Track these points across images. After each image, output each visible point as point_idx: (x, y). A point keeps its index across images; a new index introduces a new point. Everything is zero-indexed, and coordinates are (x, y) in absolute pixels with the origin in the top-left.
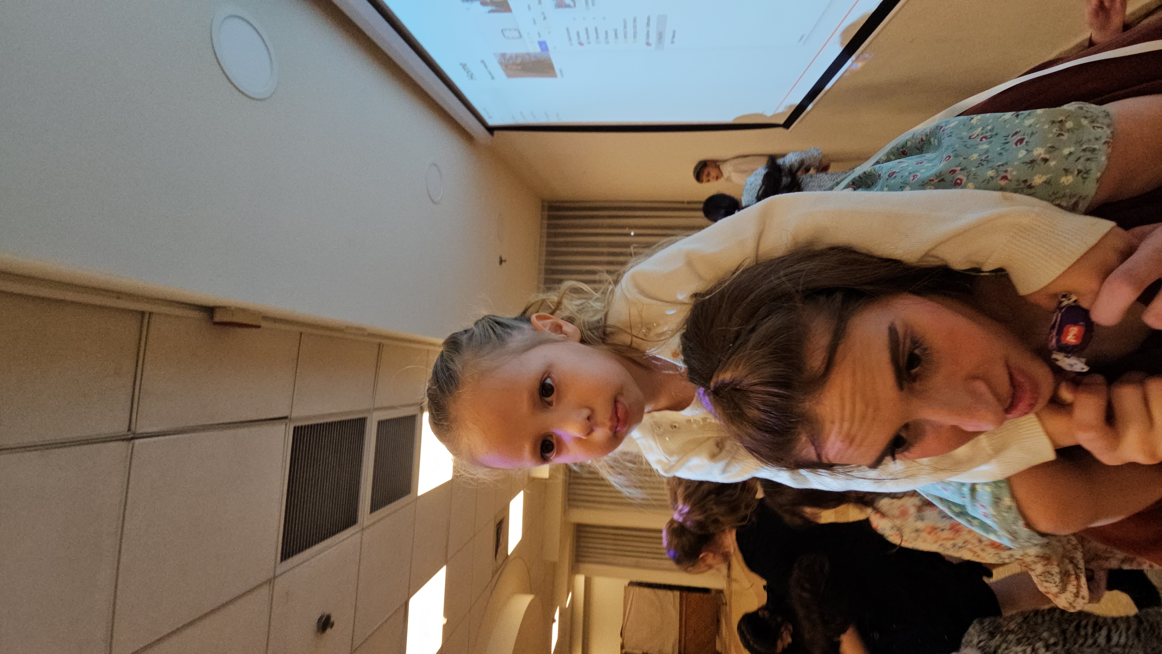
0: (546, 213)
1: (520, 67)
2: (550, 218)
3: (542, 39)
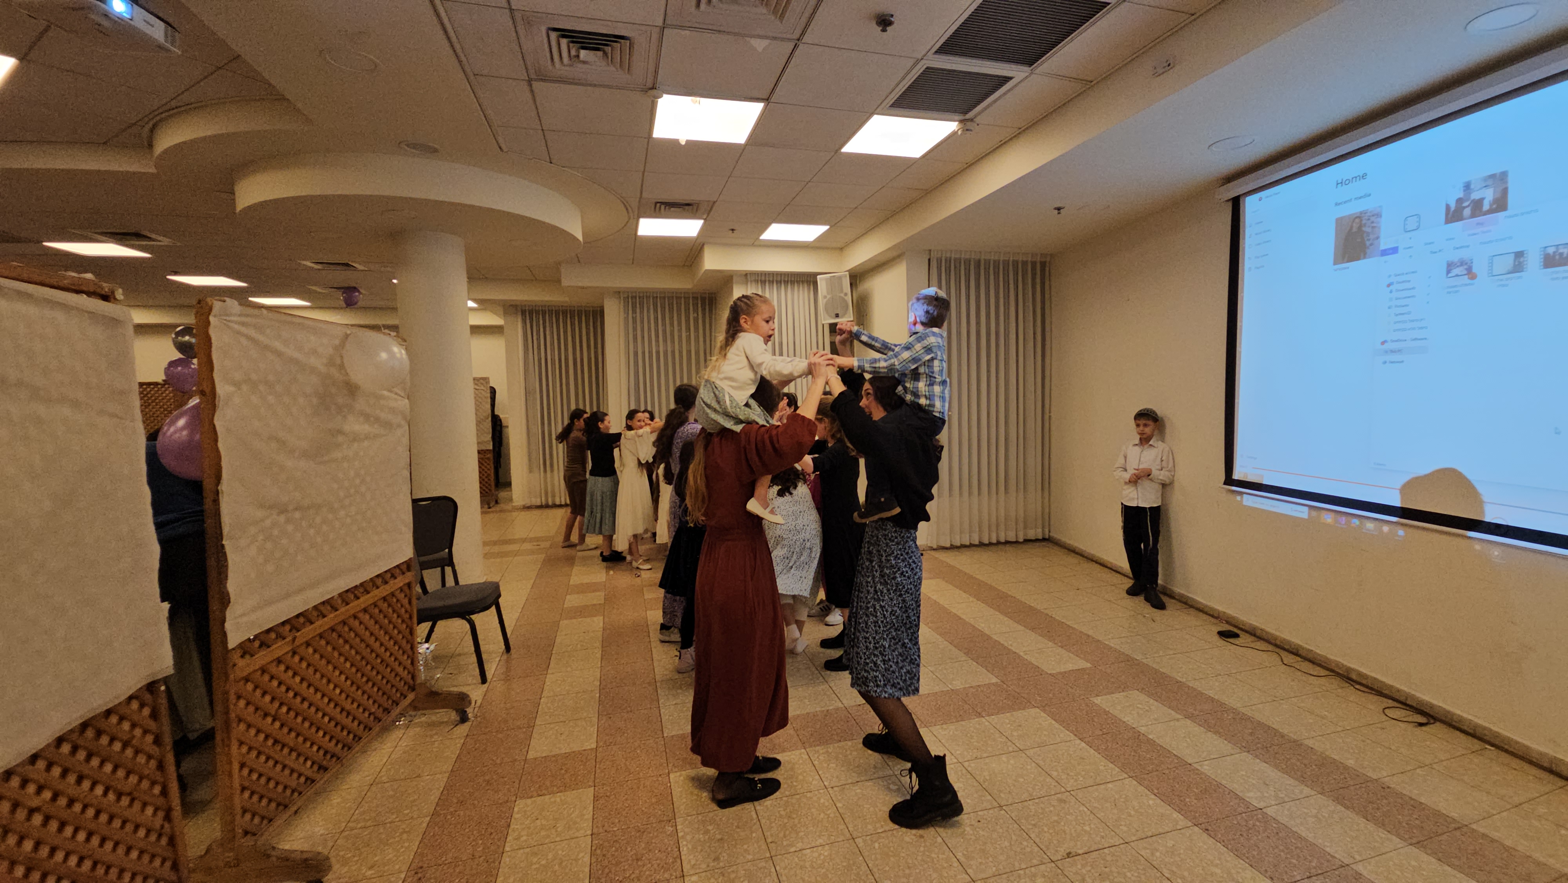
0: (1039, 259)
1: (1354, 230)
2: (1034, 264)
3: (1400, 250)
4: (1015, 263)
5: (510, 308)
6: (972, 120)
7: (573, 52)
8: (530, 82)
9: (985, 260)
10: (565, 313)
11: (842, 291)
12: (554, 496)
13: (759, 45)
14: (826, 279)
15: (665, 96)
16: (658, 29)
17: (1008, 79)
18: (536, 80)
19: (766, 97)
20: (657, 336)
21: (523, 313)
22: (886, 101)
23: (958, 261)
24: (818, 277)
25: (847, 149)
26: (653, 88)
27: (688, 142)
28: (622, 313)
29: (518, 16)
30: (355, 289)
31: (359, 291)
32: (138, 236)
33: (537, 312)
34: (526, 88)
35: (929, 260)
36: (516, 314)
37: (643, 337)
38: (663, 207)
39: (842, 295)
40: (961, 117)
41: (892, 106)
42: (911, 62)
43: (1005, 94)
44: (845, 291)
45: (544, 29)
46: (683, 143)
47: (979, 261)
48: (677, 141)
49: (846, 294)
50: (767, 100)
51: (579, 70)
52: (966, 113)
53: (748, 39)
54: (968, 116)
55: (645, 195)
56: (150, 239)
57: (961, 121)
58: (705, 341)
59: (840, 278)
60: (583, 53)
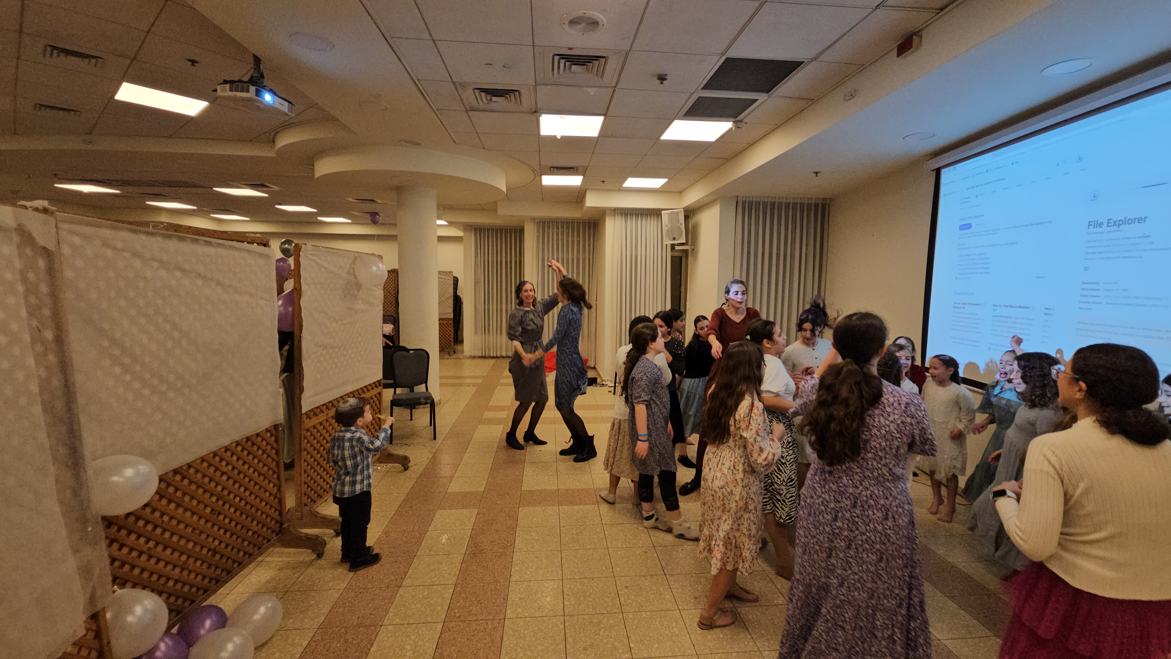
0: (820, 202)
2: (817, 205)
4: (802, 205)
5: (468, 227)
6: (741, 121)
7: (489, 98)
8: (467, 111)
9: (779, 203)
10: (501, 230)
11: (678, 222)
12: (489, 350)
13: (592, 91)
14: (668, 214)
15: (543, 115)
16: (532, 87)
17: (756, 100)
18: (470, 110)
19: (604, 113)
20: (558, 248)
21: (476, 230)
22: (680, 113)
23: (758, 203)
24: (663, 212)
25: (664, 137)
26: (536, 112)
27: (562, 137)
28: (536, 233)
29: (458, 84)
30: (377, 214)
31: (379, 215)
32: (263, 186)
33: (484, 229)
34: (465, 114)
35: (737, 203)
36: (471, 230)
37: (548, 250)
38: (555, 169)
39: (678, 225)
40: (734, 120)
41: (684, 116)
42: (688, 95)
43: (755, 109)
44: (680, 222)
45: (472, 88)
46: (559, 137)
47: (774, 203)
48: (555, 136)
49: (681, 224)
50: (605, 115)
51: (492, 106)
52: (737, 117)
53: (585, 89)
54: (738, 119)
55: (542, 164)
56: (268, 187)
57: (734, 122)
58: (589, 252)
59: (678, 213)
60: (494, 99)
